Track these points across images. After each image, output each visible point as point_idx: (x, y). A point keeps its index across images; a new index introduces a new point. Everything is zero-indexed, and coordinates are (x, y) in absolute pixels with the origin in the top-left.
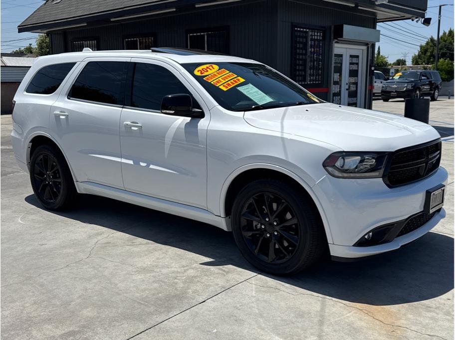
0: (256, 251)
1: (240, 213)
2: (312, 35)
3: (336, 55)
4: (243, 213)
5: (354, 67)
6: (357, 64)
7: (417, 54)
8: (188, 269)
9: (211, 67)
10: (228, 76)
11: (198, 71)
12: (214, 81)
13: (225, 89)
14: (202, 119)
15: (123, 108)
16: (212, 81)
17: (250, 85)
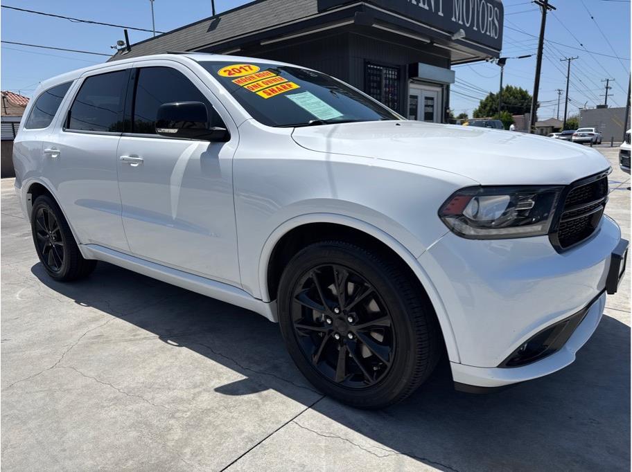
0: (316, 359)
1: (292, 293)
2: (386, 74)
3: (412, 97)
4: (296, 293)
5: (430, 110)
6: (432, 106)
7: (478, 108)
8: (200, 393)
9: (247, 68)
10: (273, 80)
11: (225, 71)
12: (250, 85)
13: (266, 96)
14: (227, 143)
15: (121, 135)
16: (246, 85)
17: (308, 94)
